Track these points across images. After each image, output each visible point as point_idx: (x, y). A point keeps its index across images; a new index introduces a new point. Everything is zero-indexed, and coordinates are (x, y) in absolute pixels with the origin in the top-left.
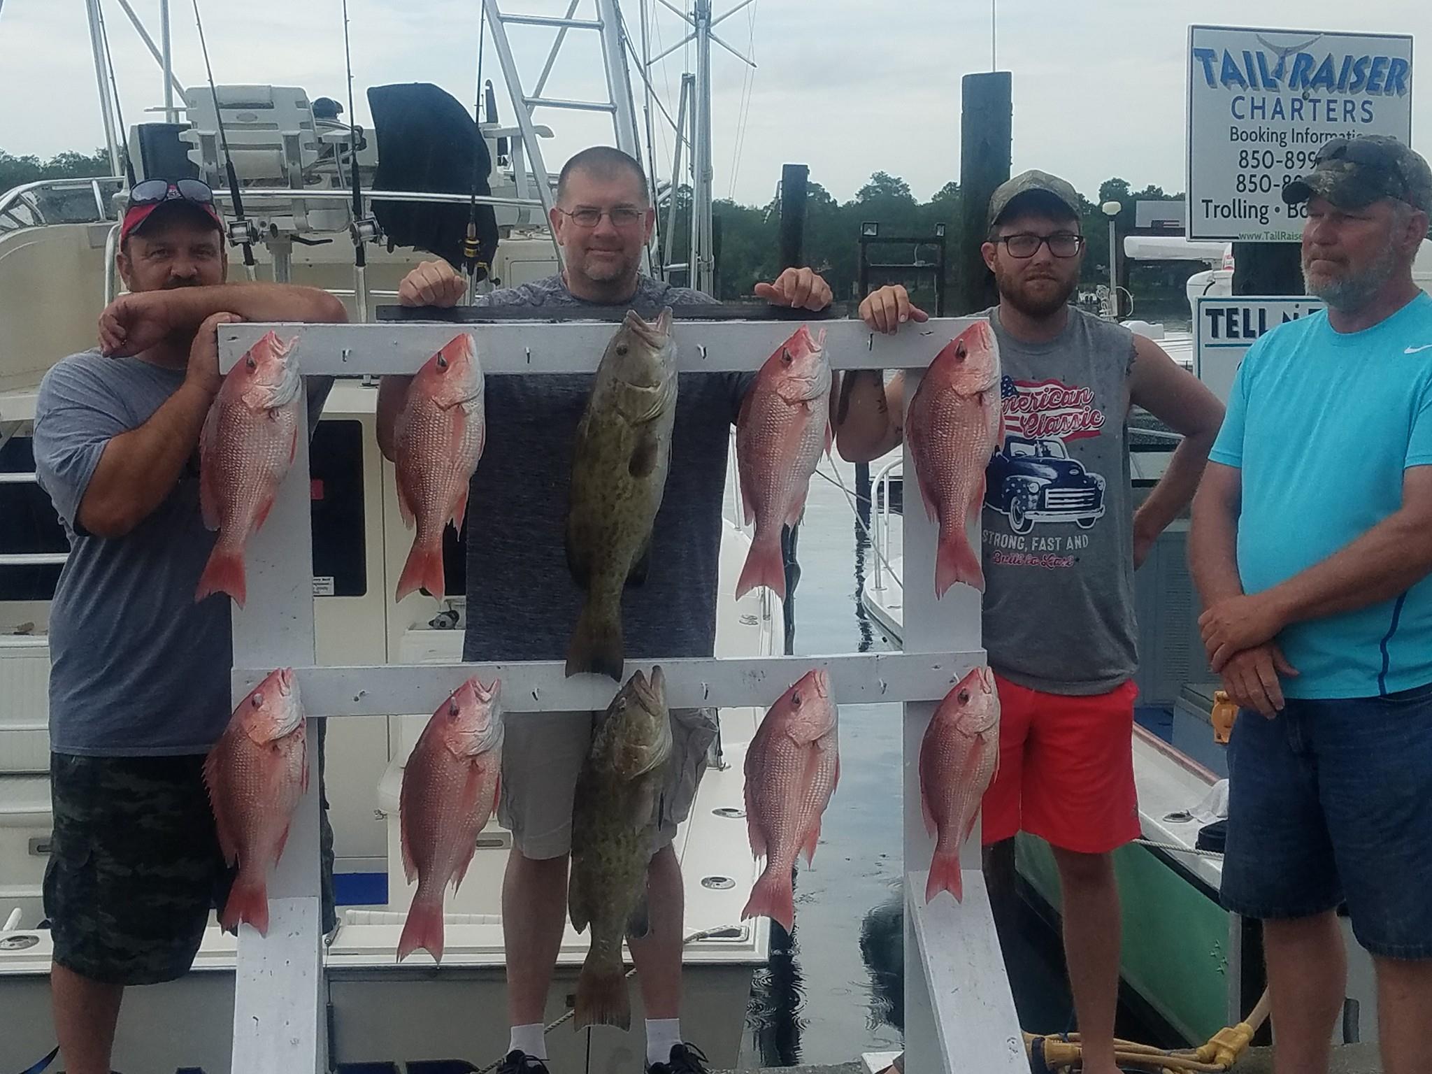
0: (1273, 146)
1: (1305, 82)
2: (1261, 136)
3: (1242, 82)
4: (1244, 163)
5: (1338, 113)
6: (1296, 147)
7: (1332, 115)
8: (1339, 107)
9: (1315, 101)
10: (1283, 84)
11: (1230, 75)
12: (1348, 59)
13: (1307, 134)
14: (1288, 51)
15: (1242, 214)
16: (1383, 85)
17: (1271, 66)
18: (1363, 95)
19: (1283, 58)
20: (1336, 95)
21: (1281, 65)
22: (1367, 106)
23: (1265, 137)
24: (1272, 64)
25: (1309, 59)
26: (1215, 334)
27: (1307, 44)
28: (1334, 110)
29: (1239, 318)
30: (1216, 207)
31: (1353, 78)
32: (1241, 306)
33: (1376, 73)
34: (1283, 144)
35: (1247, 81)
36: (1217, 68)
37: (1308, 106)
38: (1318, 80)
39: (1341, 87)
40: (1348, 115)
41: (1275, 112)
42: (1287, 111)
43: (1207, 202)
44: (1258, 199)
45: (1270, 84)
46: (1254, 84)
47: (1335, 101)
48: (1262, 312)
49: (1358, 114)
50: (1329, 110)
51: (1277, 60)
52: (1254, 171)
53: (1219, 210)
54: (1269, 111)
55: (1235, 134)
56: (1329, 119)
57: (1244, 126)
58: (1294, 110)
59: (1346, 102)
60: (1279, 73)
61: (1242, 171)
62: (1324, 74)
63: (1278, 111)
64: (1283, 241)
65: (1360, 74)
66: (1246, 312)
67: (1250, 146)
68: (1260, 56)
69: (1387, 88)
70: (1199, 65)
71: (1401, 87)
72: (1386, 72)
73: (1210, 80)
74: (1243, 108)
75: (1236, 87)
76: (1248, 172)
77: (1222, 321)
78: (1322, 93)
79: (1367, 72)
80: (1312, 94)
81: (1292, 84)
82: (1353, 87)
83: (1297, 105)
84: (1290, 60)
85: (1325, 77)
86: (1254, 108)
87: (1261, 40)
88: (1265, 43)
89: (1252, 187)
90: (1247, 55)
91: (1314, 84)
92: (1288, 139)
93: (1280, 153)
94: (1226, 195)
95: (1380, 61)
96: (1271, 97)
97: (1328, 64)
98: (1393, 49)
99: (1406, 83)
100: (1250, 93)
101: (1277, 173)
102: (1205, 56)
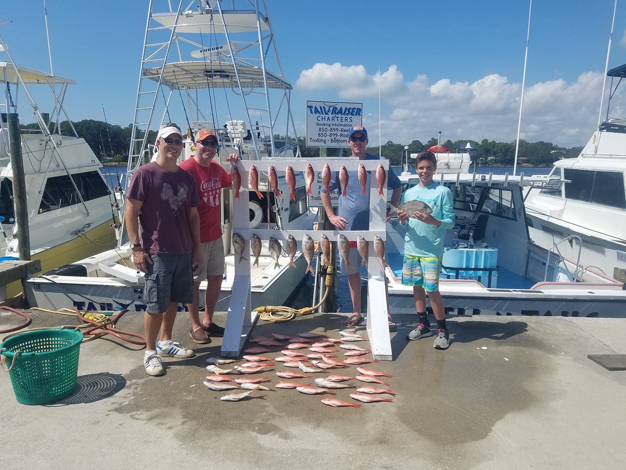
0: (327, 127)
1: (335, 113)
2: (324, 125)
3: (319, 113)
4: (320, 130)
5: (344, 120)
6: (333, 127)
7: (342, 120)
9: (338, 117)
10: (330, 114)
11: (316, 111)
12: (346, 108)
13: (336, 124)
14: (331, 106)
15: (320, 141)
16: (355, 114)
18: (350, 116)
19: (330, 108)
20: (343, 116)
21: (329, 109)
22: (350, 118)
23: (325, 125)
24: (327, 109)
25: (336, 108)
27: (336, 105)
28: (342, 119)
30: (313, 140)
31: (347, 112)
33: (353, 111)
34: (330, 126)
35: (321, 113)
36: (313, 110)
37: (336, 119)
39: (344, 114)
40: (346, 120)
41: (328, 120)
42: (331, 119)
43: (311, 139)
44: (324, 138)
45: (326, 113)
46: (322, 113)
47: (343, 117)
49: (349, 120)
50: (341, 119)
51: (328, 108)
52: (322, 132)
53: (314, 140)
54: (326, 119)
55: (318, 124)
56: (341, 121)
57: (320, 122)
58: (332, 119)
59: (345, 118)
60: (329, 111)
61: (320, 132)
62: (340, 111)
63: (328, 119)
64: (330, 147)
65: (349, 112)
67: (321, 127)
68: (324, 107)
69: (356, 115)
70: (309, 109)
71: (359, 114)
72: (356, 111)
73: (312, 112)
74: (320, 118)
75: (318, 115)
76: (321, 132)
78: (340, 116)
79: (351, 111)
80: (337, 116)
81: (332, 114)
82: (347, 114)
83: (333, 118)
84: (331, 109)
85: (340, 112)
86: (322, 119)
88: (325, 105)
89: (322, 136)
90: (321, 107)
91: (337, 114)
92: (331, 126)
93: (329, 128)
94: (316, 137)
95: (354, 108)
96: (327, 116)
97: (341, 109)
98: (357, 106)
99: (361, 113)
100: (321, 115)
101: (328, 133)
102: (310, 107)
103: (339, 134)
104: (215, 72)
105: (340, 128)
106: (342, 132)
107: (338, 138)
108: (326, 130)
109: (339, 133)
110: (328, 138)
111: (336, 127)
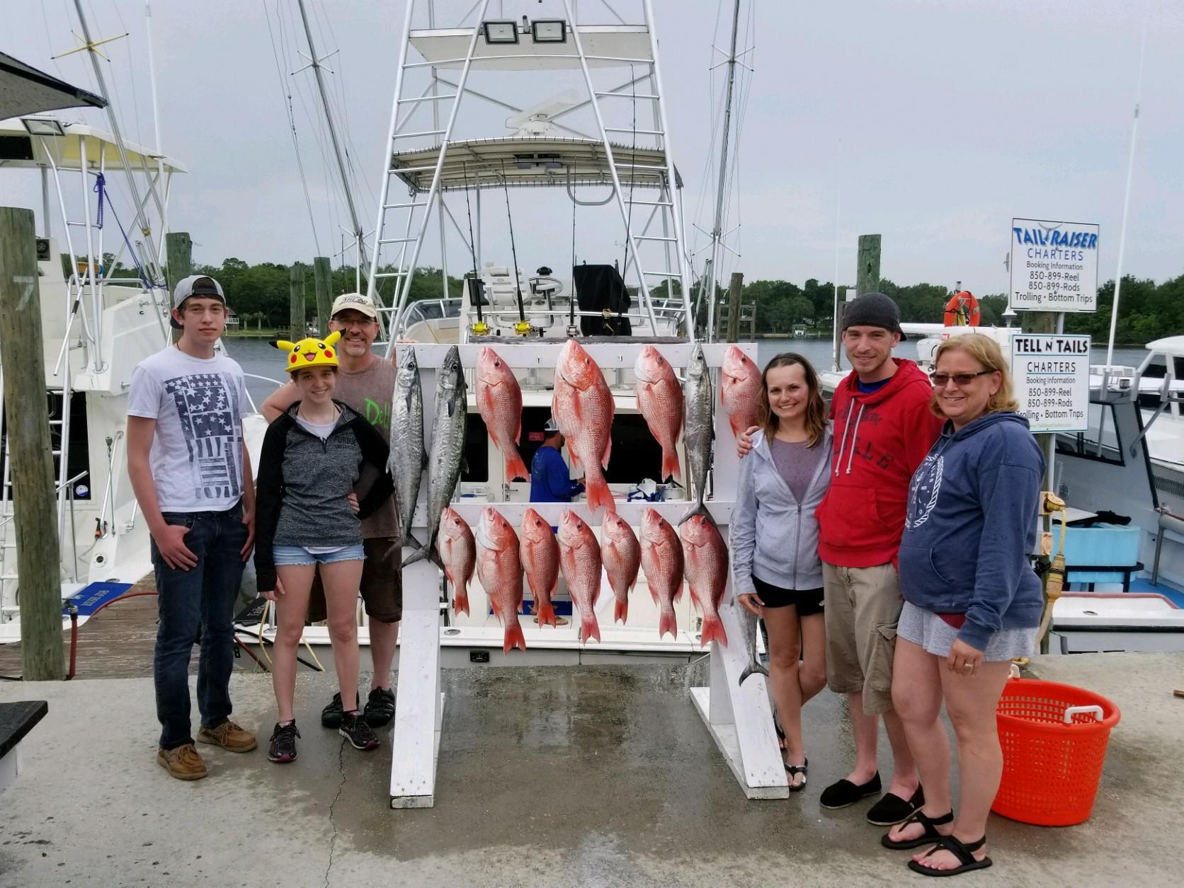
0: (1043, 270)
1: (1057, 243)
2: (1039, 266)
3: (1032, 242)
4: (1032, 277)
5: (1070, 256)
6: (1052, 270)
7: (1067, 257)
8: (1070, 254)
9: (1060, 251)
10: (1048, 243)
11: (1028, 239)
12: (1074, 233)
13: (1057, 265)
14: (1050, 230)
15: (1031, 299)
16: (1087, 245)
17: (1044, 236)
18: (1079, 249)
19: (1048, 233)
20: (1069, 248)
21: (1047, 235)
22: (1080, 254)
23: (1041, 266)
24: (1044, 234)
25: (1059, 233)
26: (1019, 350)
27: (1058, 227)
28: (1068, 255)
29: (1029, 343)
30: (1021, 295)
31: (1075, 242)
32: (1029, 338)
34: (1047, 269)
35: (1034, 242)
36: (1022, 236)
37: (1057, 253)
38: (1062, 242)
39: (1071, 245)
40: (1073, 257)
41: (1045, 255)
42: (1050, 255)
43: (1017, 293)
44: (1037, 292)
45: (1043, 243)
46: (1037, 243)
47: (1069, 251)
48: (1038, 341)
49: (1078, 257)
50: (1066, 255)
51: (1046, 233)
52: (1036, 280)
53: (1022, 297)
54: (1042, 255)
55: (1029, 264)
56: (1066, 259)
57: (1034, 261)
58: (1052, 255)
59: (1072, 252)
60: (1047, 239)
61: (1031, 280)
64: (1047, 311)
65: (1078, 240)
66: (1032, 341)
67: (1035, 269)
68: (1039, 231)
69: (1089, 246)
70: (1015, 234)
71: (1094, 246)
72: (1089, 239)
73: (1020, 241)
74: (1032, 253)
75: (1029, 244)
76: (1034, 280)
77: (1022, 344)
78: (1063, 247)
80: (1059, 247)
81: (1052, 243)
82: (1076, 245)
83: (1053, 252)
84: (1051, 234)
85: (1064, 241)
86: (1037, 253)
87: (1040, 225)
89: (1035, 287)
90: (1034, 231)
91: (1060, 244)
92: (1050, 267)
93: (1046, 273)
94: (1025, 290)
95: (1086, 234)
96: (1043, 248)
97: (1066, 235)
98: (1092, 230)
99: (1096, 244)
100: (1035, 247)
101: (1045, 281)
102: (1018, 230)
103: (1062, 285)
104: (540, 156)
105: (1063, 272)
106: (1067, 281)
107: (1061, 292)
108: (1041, 274)
109: (1062, 281)
110: (1045, 292)
111: (1057, 271)
